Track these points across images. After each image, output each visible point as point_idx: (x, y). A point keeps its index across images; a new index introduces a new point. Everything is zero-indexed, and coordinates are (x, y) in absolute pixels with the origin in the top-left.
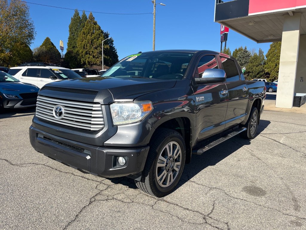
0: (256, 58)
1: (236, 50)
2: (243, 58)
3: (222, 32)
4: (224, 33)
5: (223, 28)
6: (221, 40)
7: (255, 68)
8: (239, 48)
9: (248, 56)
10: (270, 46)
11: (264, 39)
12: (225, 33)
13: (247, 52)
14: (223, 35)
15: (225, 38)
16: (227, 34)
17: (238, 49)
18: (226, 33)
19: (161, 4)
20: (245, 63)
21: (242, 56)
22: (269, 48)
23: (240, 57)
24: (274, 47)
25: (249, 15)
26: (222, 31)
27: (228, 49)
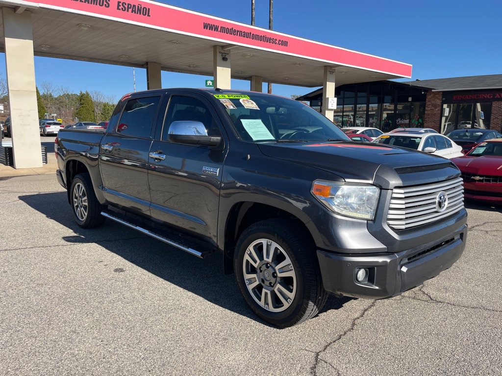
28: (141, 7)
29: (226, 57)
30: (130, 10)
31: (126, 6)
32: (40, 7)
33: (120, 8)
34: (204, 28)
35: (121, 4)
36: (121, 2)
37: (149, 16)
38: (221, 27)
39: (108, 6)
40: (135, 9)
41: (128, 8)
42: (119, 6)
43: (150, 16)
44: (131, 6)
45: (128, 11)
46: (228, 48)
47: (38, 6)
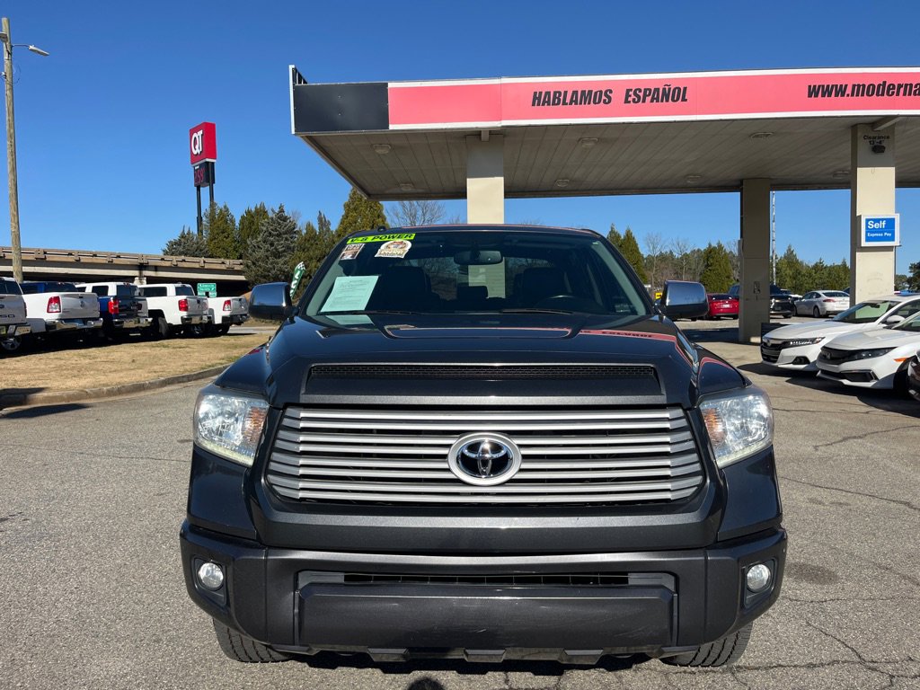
0: (312, 237)
1: (248, 212)
2: (278, 235)
3: (194, 158)
4: (204, 161)
5: (197, 147)
6: (197, 180)
7: (313, 265)
8: (256, 208)
9: (292, 231)
10: (343, 208)
11: (387, 192)
12: (207, 163)
13: (285, 219)
14: (200, 165)
15: (208, 176)
16: (213, 163)
17: (253, 210)
18: (208, 160)
19: (31, 47)
20: (284, 251)
21: (276, 230)
22: (343, 213)
23: (270, 233)
24: (355, 209)
25: (392, 127)
26: (195, 153)
27: (225, 207)
28: (670, 89)
29: (883, 144)
30: (648, 99)
31: (641, 94)
32: (503, 127)
33: (630, 99)
34: (810, 96)
35: (631, 93)
36: (631, 90)
37: (684, 100)
38: (854, 86)
39: (610, 102)
40: (658, 95)
41: (645, 96)
42: (628, 95)
43: (686, 100)
44: (650, 93)
45: (644, 101)
46: (882, 124)
47: (499, 125)
